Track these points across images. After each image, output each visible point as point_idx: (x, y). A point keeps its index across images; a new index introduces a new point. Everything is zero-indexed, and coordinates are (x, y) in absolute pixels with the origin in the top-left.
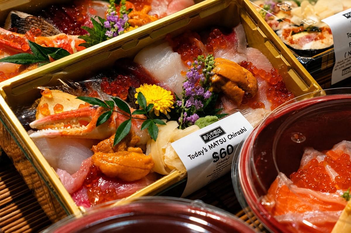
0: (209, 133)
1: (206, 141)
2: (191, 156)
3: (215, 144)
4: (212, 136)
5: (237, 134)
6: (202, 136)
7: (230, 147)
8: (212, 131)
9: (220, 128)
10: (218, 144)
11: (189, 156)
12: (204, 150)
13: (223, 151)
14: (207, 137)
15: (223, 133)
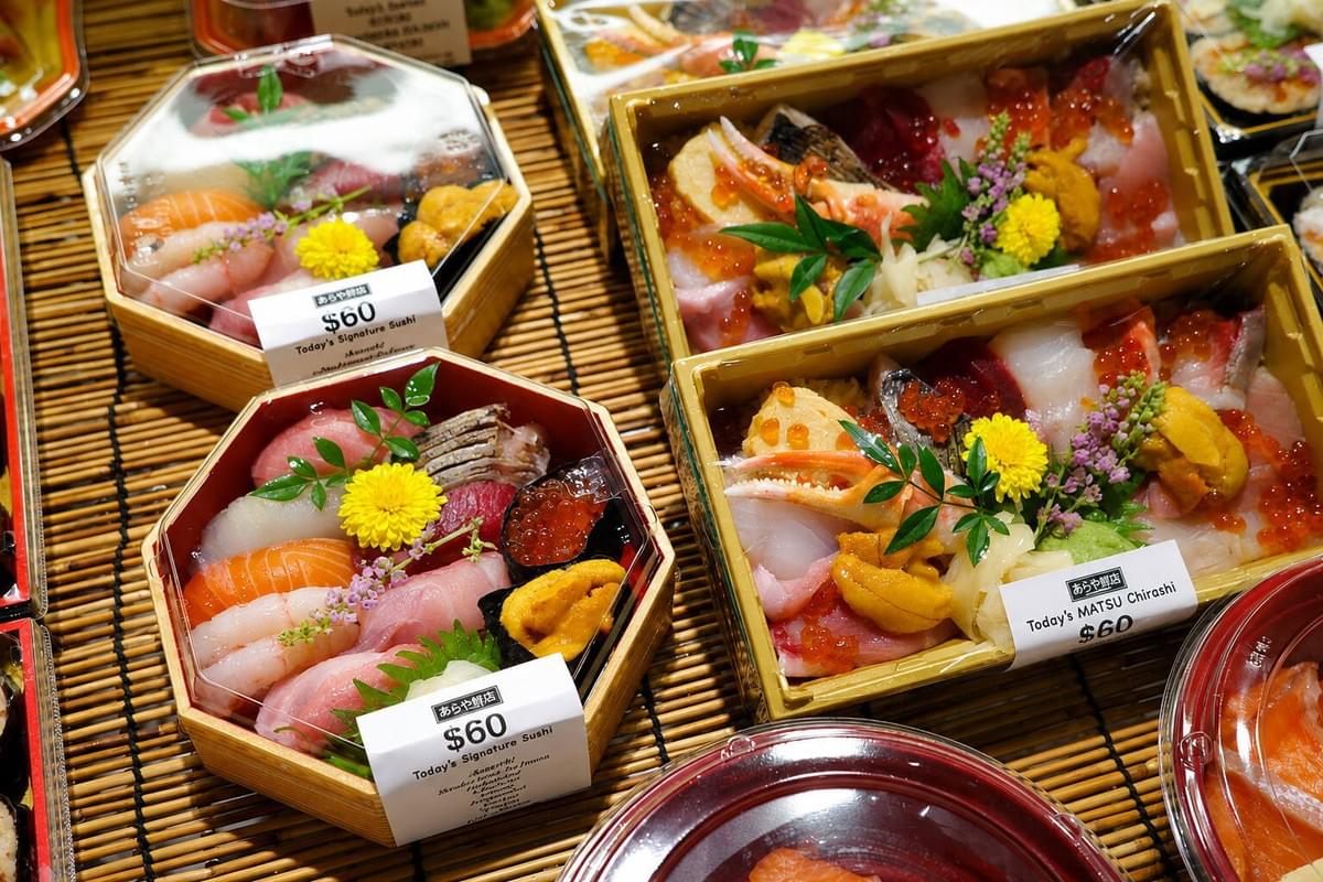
0: (1089, 579)
1: (1076, 597)
2: (1033, 624)
3: (1094, 609)
4: (1093, 590)
5: (1150, 594)
6: (1071, 584)
7: (1125, 620)
8: (1097, 577)
9: (1117, 571)
10: (1100, 610)
11: (1031, 622)
12: (1065, 617)
13: (1106, 625)
14: (1082, 588)
15: (1121, 585)
